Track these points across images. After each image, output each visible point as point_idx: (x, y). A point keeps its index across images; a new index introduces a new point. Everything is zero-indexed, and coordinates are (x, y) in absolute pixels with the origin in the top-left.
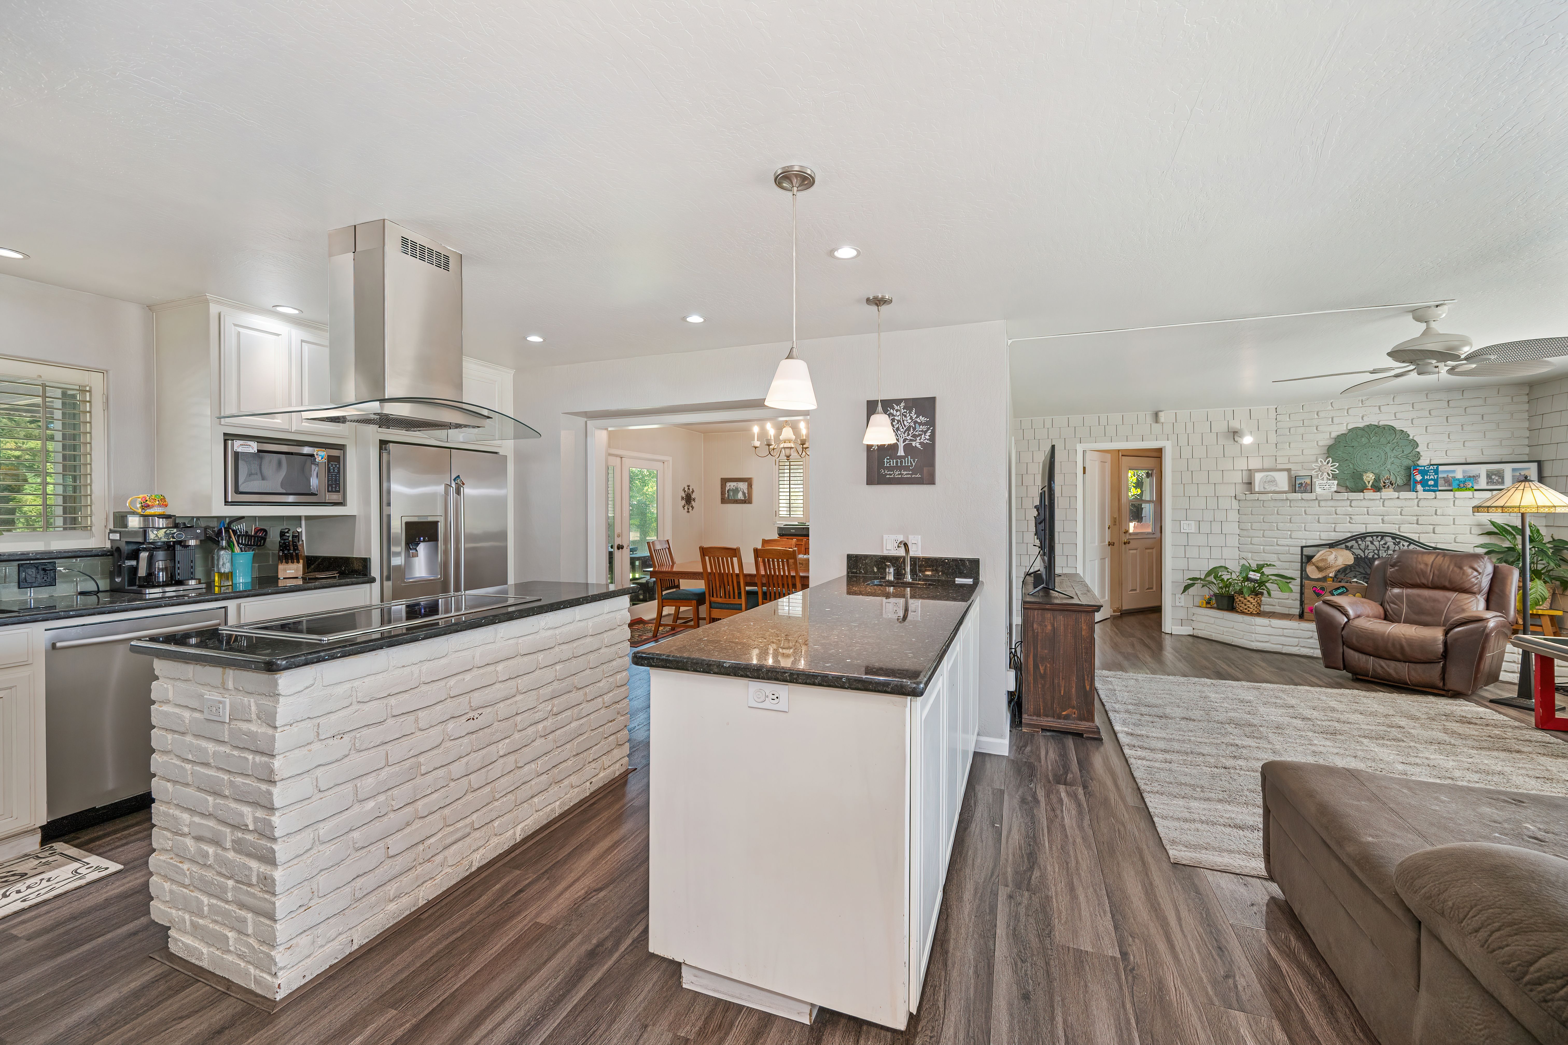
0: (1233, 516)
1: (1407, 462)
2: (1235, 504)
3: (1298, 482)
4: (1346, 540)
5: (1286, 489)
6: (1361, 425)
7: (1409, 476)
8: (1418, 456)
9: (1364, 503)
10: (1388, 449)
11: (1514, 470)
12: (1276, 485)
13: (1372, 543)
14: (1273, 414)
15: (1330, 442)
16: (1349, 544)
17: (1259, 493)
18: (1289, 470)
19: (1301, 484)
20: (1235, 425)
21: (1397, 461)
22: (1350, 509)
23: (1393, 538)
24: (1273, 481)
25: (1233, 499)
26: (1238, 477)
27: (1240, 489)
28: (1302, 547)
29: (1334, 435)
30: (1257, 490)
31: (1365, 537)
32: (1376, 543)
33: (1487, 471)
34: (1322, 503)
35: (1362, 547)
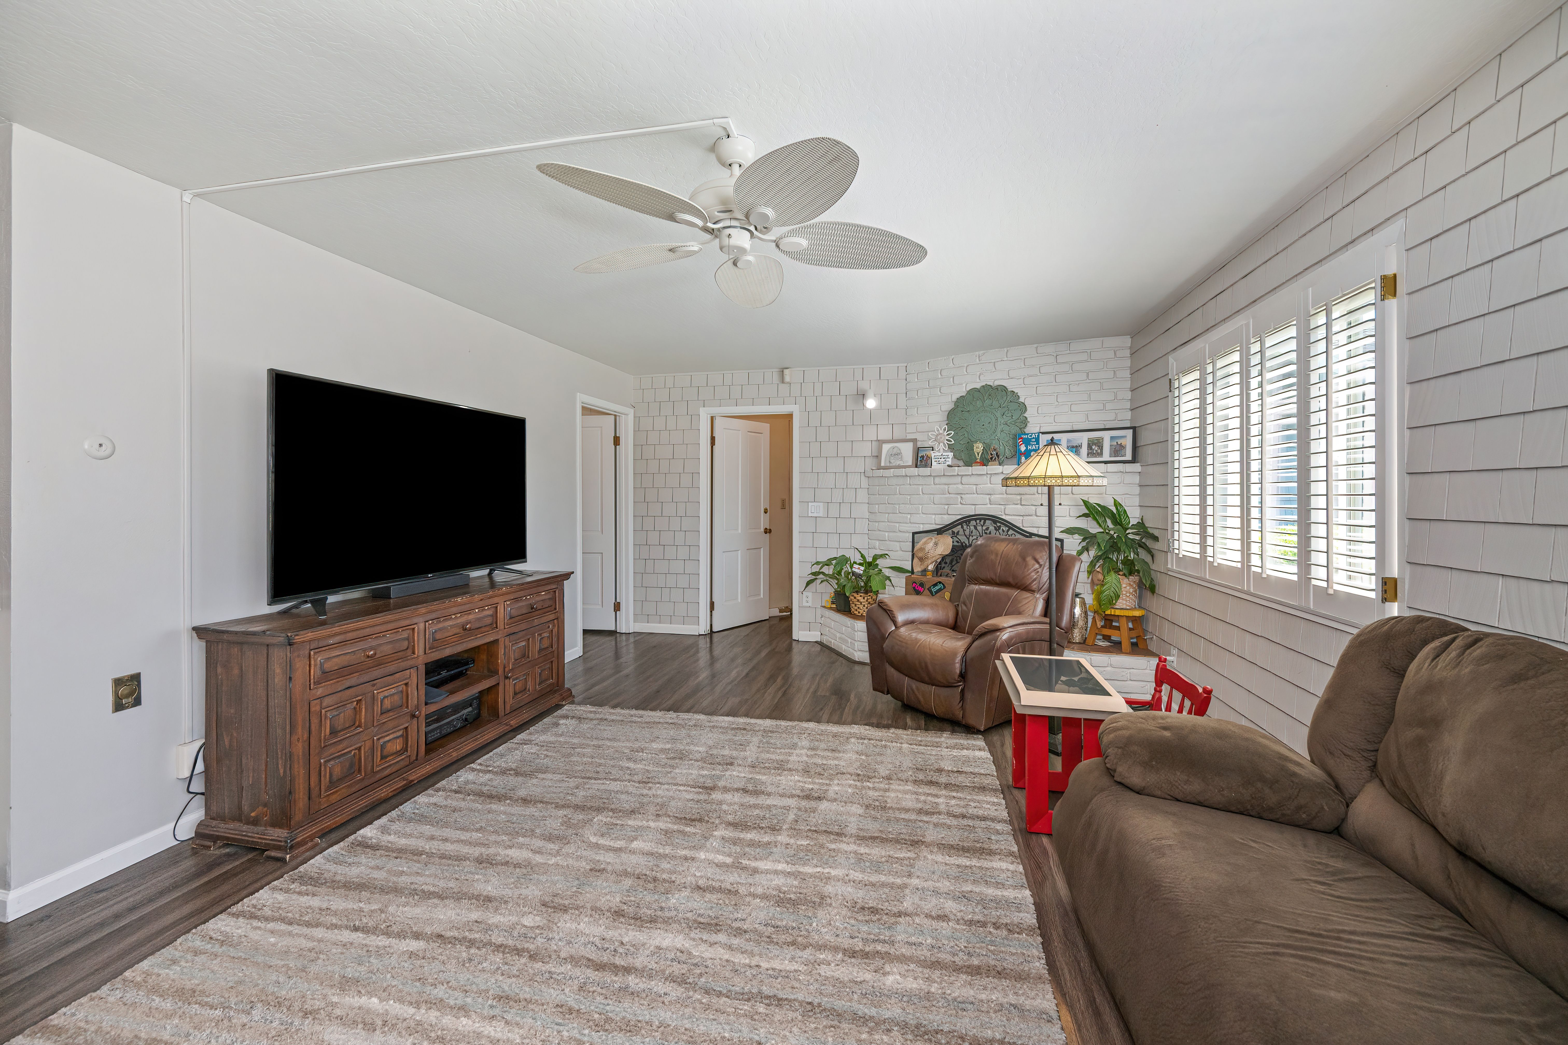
0: (862, 496)
1: (1015, 430)
2: (865, 482)
3: (920, 455)
4: (953, 525)
5: (910, 463)
6: (978, 386)
7: (1016, 446)
8: (1025, 422)
9: (973, 480)
10: (998, 414)
11: (1112, 438)
12: (901, 459)
13: (976, 528)
14: (902, 374)
15: (952, 406)
16: (955, 530)
17: (885, 468)
18: (914, 441)
19: (922, 457)
20: (864, 385)
21: (1006, 428)
22: (960, 486)
23: (995, 522)
24: (898, 454)
25: (862, 474)
26: (867, 449)
27: (870, 463)
28: (914, 534)
29: (954, 398)
30: (883, 464)
31: (969, 521)
32: (979, 528)
33: (1089, 440)
34: (937, 480)
35: (967, 533)
